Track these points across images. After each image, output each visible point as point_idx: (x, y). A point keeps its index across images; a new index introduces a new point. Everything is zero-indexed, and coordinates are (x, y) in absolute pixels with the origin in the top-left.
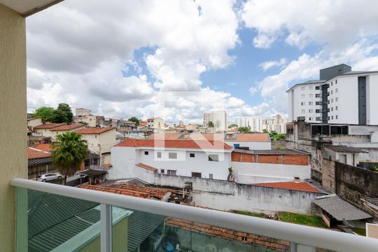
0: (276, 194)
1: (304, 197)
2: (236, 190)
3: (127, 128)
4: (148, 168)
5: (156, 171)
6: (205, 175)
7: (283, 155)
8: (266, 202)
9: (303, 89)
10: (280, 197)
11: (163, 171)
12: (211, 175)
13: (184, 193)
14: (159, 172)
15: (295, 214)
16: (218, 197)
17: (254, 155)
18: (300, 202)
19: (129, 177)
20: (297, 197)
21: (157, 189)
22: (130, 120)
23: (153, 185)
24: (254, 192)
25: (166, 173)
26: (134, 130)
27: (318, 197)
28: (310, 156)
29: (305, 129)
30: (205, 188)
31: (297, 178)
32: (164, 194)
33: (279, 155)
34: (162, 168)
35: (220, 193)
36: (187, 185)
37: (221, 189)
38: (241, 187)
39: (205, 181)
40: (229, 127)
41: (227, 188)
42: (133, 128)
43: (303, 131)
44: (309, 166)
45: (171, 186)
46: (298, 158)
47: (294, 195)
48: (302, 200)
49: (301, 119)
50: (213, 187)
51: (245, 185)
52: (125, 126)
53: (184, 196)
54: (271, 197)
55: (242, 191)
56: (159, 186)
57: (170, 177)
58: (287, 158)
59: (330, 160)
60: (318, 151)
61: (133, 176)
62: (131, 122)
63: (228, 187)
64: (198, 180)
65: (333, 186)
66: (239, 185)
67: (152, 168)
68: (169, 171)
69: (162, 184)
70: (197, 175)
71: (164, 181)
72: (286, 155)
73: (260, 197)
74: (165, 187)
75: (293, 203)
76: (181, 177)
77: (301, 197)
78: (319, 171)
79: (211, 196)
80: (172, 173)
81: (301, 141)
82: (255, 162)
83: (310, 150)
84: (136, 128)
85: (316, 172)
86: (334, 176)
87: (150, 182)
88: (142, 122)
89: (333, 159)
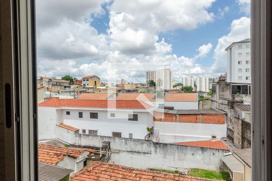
0: (189, 152)
1: (214, 154)
2: (152, 149)
3: (59, 87)
4: (69, 128)
5: (77, 131)
6: (125, 135)
7: (202, 114)
8: (180, 159)
9: (240, 47)
10: (193, 154)
11: (84, 131)
12: (131, 135)
13: (101, 152)
14: (81, 132)
15: (206, 171)
16: (135, 156)
17: (175, 115)
18: (210, 159)
19: (50, 138)
20: (208, 154)
21: (77, 149)
22: (63, 79)
23: (73, 146)
24: (169, 150)
25: (87, 133)
26: (67, 89)
27: (225, 154)
28: (226, 115)
29: (225, 89)
30: (123, 147)
31: (214, 137)
32: (80, 153)
33: (197, 115)
34: (84, 129)
35: (138, 152)
36: (104, 144)
37: (138, 148)
38: (158, 146)
39: (123, 141)
40: (174, 86)
41: (145, 147)
42: (65, 87)
43: (223, 91)
44: (226, 125)
45: (92, 146)
46: (215, 117)
47: (205, 153)
48: (212, 157)
49: (222, 79)
50: (132, 146)
51: (161, 143)
52: (56, 85)
53: (101, 155)
54: (185, 155)
55: (158, 150)
56: (80, 146)
57: (90, 137)
58: (205, 117)
59: (239, 119)
60: (232, 110)
61: (54, 137)
62: (64, 81)
63: (145, 145)
64: (117, 139)
65: (240, 143)
66: (156, 144)
67: (73, 128)
68: (90, 131)
69: (83, 144)
70: (117, 135)
71: (84, 142)
72: (205, 114)
73: (174, 156)
74: (85, 147)
75: (204, 160)
76: (101, 137)
77: (212, 154)
78: (232, 129)
79: (130, 155)
80: (93, 133)
81: (220, 101)
82: (176, 121)
83: (227, 109)
84: (69, 87)
85: (230, 130)
86: (240, 134)
87: (70, 142)
88: (76, 81)
89: (240, 118)
